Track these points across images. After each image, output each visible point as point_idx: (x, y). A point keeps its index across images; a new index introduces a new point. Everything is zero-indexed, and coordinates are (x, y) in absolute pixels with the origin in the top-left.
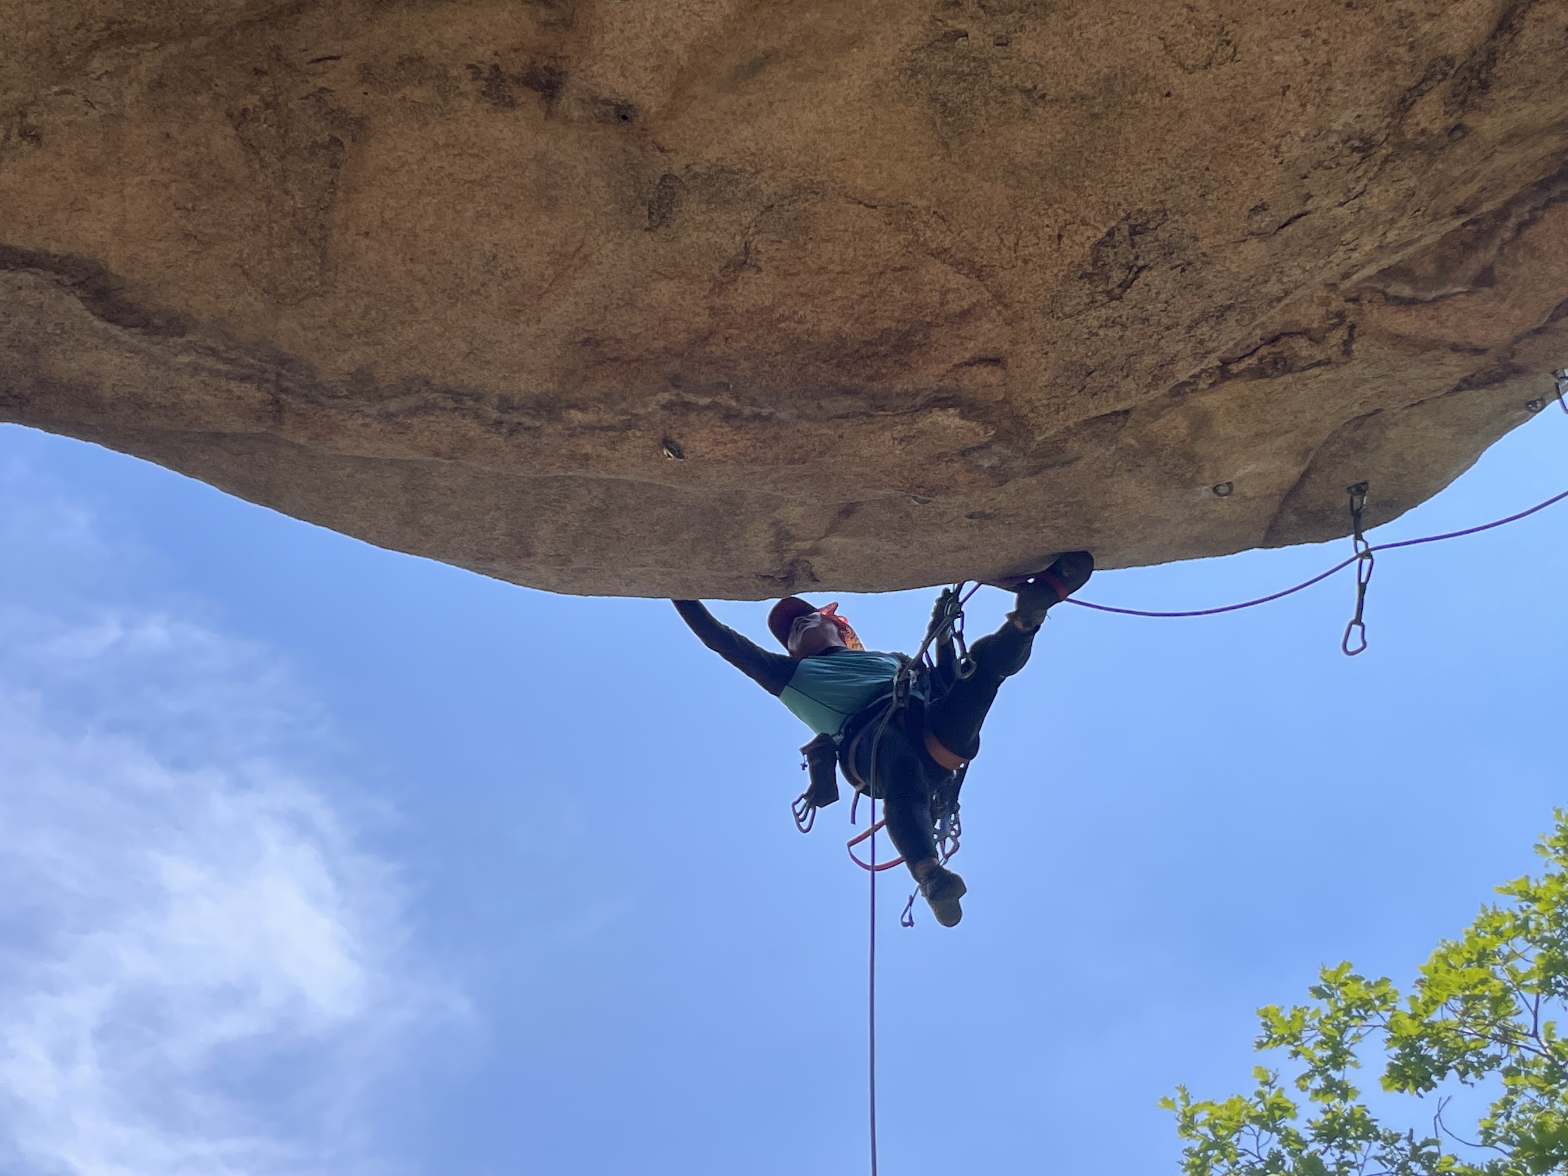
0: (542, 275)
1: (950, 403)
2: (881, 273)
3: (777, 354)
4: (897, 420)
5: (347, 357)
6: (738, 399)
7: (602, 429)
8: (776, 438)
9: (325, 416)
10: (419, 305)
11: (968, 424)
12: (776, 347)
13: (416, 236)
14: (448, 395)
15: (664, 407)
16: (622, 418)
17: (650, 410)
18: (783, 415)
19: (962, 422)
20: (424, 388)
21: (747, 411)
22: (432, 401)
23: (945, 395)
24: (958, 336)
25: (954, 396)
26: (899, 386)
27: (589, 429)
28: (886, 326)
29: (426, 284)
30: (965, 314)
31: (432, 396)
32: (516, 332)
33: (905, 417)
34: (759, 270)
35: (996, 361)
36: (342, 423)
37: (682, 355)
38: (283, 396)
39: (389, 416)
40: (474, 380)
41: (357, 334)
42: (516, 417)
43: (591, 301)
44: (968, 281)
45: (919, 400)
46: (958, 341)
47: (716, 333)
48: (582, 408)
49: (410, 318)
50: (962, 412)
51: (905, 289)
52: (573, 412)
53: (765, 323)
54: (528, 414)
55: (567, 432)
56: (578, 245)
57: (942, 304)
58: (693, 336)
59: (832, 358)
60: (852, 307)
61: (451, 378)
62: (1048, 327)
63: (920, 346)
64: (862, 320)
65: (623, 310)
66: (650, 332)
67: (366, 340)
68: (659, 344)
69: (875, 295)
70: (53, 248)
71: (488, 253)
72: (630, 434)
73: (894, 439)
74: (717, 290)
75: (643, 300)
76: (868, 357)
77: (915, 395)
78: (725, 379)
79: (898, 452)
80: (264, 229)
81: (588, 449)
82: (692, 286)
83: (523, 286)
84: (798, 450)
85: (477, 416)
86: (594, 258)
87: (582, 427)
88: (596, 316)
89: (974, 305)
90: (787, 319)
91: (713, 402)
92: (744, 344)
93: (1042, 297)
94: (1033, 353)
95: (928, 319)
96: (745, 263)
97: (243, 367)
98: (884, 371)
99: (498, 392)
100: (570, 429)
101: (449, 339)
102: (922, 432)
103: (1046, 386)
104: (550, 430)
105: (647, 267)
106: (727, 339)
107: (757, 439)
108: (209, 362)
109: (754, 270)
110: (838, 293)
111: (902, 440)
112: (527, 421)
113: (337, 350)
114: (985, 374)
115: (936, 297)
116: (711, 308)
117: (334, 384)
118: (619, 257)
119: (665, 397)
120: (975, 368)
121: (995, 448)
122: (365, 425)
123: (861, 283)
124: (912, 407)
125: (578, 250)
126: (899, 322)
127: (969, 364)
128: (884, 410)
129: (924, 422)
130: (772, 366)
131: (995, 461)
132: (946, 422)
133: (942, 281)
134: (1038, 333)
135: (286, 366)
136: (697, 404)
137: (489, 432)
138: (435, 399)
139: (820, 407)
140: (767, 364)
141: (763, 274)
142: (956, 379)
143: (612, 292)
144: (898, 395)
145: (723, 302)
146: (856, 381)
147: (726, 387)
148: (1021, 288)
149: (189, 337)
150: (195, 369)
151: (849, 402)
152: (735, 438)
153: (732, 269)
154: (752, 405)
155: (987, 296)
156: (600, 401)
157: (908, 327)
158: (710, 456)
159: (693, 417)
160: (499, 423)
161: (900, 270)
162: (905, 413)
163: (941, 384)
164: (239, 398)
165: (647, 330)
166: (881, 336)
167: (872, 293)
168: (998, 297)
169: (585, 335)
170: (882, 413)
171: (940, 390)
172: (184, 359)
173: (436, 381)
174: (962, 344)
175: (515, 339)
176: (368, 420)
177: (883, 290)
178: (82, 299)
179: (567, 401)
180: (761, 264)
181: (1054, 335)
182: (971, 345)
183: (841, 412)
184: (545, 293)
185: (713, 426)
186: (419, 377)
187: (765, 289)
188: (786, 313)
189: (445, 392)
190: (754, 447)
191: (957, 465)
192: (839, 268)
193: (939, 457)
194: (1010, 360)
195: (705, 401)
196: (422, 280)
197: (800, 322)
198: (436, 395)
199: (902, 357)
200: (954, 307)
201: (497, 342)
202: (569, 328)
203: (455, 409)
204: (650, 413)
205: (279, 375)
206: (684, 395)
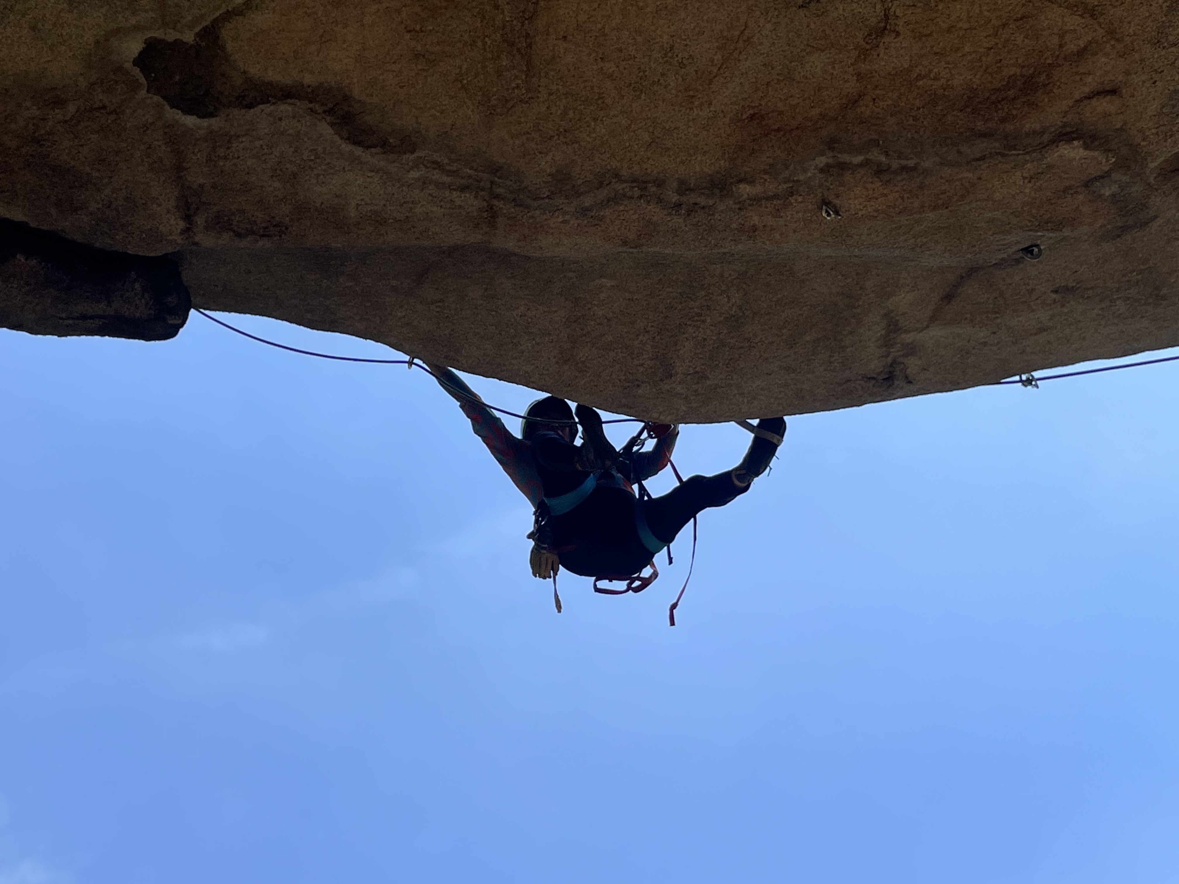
0: (712, 60)
1: (1074, 136)
2: (1004, 25)
3: (918, 109)
4: (1028, 158)
5: (549, 158)
6: (887, 155)
7: (769, 199)
8: (921, 187)
9: (532, 217)
10: (609, 101)
11: (1091, 153)
12: (917, 103)
13: (605, 35)
14: (635, 184)
15: (822, 171)
16: (785, 186)
17: (809, 174)
18: (926, 164)
19: (1086, 153)
20: (614, 180)
21: (895, 164)
22: (621, 192)
23: (1068, 129)
24: (1077, 73)
25: (1077, 130)
26: (1028, 126)
27: (756, 200)
28: (1012, 73)
29: (615, 80)
30: (1081, 53)
31: (619, 187)
32: (691, 118)
33: (1035, 154)
34: (898, 34)
35: (1113, 92)
36: (546, 223)
37: (836, 119)
38: (495, 202)
39: (584, 211)
40: (656, 167)
41: (557, 135)
42: (693, 198)
43: (754, 80)
44: (1083, 21)
45: (1046, 138)
46: (1078, 78)
47: (864, 95)
48: (751, 182)
49: (602, 113)
50: (1084, 142)
51: (1026, 37)
52: (742, 186)
53: (905, 83)
54: (703, 194)
55: (737, 206)
56: (743, 28)
57: (1061, 46)
58: (844, 101)
59: (967, 107)
60: (980, 60)
61: (636, 168)
62: (1156, 56)
63: (1045, 85)
64: (990, 70)
65: (782, 84)
66: (807, 102)
67: (564, 140)
68: (815, 112)
69: (1000, 46)
70: (308, 79)
71: (665, 45)
72: (792, 201)
73: (1024, 178)
74: (863, 57)
75: (799, 73)
76: (999, 102)
77: (1043, 133)
78: (874, 136)
79: (1027, 191)
80: (480, 44)
81: (756, 220)
82: (841, 56)
83: (696, 72)
84: (941, 196)
85: (660, 201)
86: (755, 39)
87: (750, 200)
88: (760, 94)
89: (1090, 42)
90: (924, 77)
91: (867, 159)
92: (890, 102)
93: (1149, 29)
94: (1144, 82)
95: (1049, 61)
96: (885, 28)
97: (463, 178)
98: (1014, 112)
99: (677, 176)
100: (739, 203)
101: (634, 131)
102: (1050, 167)
103: (1155, 116)
104: (721, 207)
105: (801, 42)
106: (874, 99)
107: (904, 190)
108: (436, 175)
109: (894, 35)
110: (967, 49)
111: (1031, 178)
112: (702, 201)
113: (540, 153)
114: (1104, 105)
115: (1056, 40)
116: (859, 74)
117: (538, 186)
118: (777, 36)
119: (821, 161)
120: (1095, 99)
121: (1115, 176)
122: (565, 222)
123: (986, 37)
124: (1040, 144)
125: (742, 33)
126: (1023, 67)
127: (1089, 98)
128: (1015, 149)
129: (1053, 156)
130: (915, 119)
131: (1115, 188)
132: (1072, 155)
133: (1060, 24)
134: (1147, 63)
135: (498, 174)
136: (850, 163)
137: (669, 214)
138: (623, 189)
139: (959, 152)
140: (911, 119)
141: (901, 38)
142: (1079, 113)
143: (773, 69)
144: (1027, 134)
145: (869, 67)
146: (990, 125)
147: (875, 143)
148: (1129, 23)
149: (418, 154)
150: (424, 183)
151: (985, 144)
152: (885, 192)
153: (874, 36)
154: (899, 158)
155: (1101, 31)
156: (766, 172)
157: (1031, 71)
158: (864, 212)
159: (848, 177)
160: (679, 205)
161: (1021, 19)
162: (1034, 151)
163: (1065, 120)
164: (460, 206)
165: (804, 100)
166: (1008, 82)
167: (997, 44)
168: (1111, 33)
169: (751, 112)
170: (1014, 152)
171: (1065, 125)
172: (415, 174)
173: (624, 173)
174: (1081, 79)
175: (691, 124)
176: (567, 217)
177: (1007, 41)
178: (332, 125)
179: (736, 176)
180: (900, 28)
181: (1161, 64)
182: (1089, 79)
183: (979, 155)
184: (715, 77)
185: (865, 182)
186: (609, 170)
187: (902, 52)
188: (923, 73)
189: (633, 182)
190: (902, 198)
191: (1081, 197)
192: (966, 26)
193: (1066, 189)
194: (1124, 91)
195: (858, 159)
196: (610, 76)
197: (936, 79)
198: (625, 185)
199: (1029, 98)
200: (1072, 47)
201: (675, 128)
202: (737, 107)
203: (640, 197)
204: (810, 178)
205: (492, 183)
206: (839, 156)
